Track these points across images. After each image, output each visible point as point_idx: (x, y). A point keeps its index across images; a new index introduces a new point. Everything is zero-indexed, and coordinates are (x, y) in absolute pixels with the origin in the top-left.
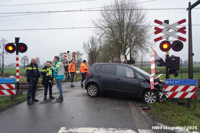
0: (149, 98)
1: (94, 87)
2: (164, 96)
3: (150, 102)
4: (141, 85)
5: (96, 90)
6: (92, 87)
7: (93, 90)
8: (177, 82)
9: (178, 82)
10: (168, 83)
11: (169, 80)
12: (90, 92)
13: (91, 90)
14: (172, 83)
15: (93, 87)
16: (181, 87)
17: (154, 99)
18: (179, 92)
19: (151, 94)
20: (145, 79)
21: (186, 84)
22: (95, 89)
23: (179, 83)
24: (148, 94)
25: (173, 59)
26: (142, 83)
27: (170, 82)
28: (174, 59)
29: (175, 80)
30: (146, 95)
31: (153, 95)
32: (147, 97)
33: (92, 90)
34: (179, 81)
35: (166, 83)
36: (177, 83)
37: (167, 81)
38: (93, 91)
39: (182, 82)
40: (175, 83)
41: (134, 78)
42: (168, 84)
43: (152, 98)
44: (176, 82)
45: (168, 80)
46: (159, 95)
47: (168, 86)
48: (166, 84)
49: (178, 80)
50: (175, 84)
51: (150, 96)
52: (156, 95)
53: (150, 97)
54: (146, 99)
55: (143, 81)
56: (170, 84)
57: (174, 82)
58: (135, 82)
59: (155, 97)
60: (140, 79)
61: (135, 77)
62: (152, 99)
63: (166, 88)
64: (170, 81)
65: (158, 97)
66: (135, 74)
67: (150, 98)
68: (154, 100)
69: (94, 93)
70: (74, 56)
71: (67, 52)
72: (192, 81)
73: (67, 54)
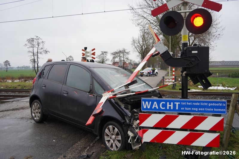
0: (111, 138)
3: (112, 146)
8: (172, 106)
9: (175, 106)
10: (149, 107)
11: (153, 102)
14: (160, 109)
18: (177, 130)
19: (113, 129)
21: (195, 111)
22: (39, 108)
23: (177, 108)
25: (193, 52)
27: (154, 106)
28: (196, 52)
29: (166, 101)
30: (107, 131)
31: (118, 134)
32: (107, 135)
33: (37, 111)
34: (177, 103)
35: (145, 107)
36: (172, 108)
37: (147, 103)
39: (184, 106)
40: (168, 108)
41: (89, 92)
42: (149, 109)
43: (115, 138)
44: (168, 106)
45: (149, 101)
47: (149, 116)
48: (144, 109)
49: (174, 101)
50: (166, 110)
51: (112, 134)
52: (123, 134)
54: (106, 138)
56: (153, 109)
57: (164, 106)
59: (120, 138)
60: (97, 95)
62: (115, 142)
63: (144, 118)
64: (155, 103)
68: (119, 145)
69: (39, 115)
70: (94, 54)
71: (84, 49)
72: (214, 104)
73: (85, 51)
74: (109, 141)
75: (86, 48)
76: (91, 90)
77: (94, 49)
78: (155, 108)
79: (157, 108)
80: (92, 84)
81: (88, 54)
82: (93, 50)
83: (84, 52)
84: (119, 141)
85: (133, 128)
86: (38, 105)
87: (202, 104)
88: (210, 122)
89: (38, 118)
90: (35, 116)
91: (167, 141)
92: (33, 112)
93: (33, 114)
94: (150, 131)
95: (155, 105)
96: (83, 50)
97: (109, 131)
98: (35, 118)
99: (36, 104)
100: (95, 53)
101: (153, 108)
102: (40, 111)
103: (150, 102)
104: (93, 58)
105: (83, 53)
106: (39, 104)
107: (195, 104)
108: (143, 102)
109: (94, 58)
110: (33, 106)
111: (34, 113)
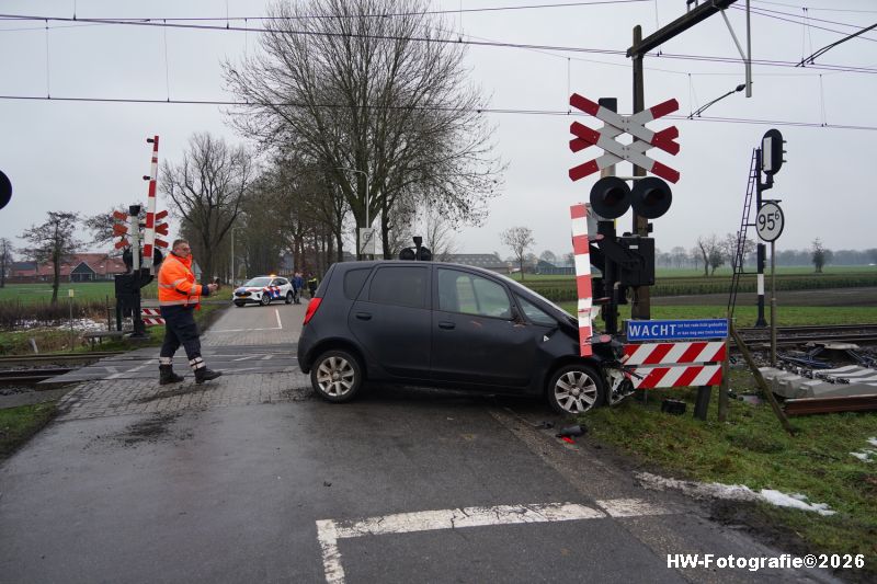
0: (570, 394)
1: (344, 362)
2: (627, 383)
3: (574, 407)
4: (542, 347)
5: (351, 373)
6: (332, 360)
7: (339, 372)
8: (666, 330)
9: (670, 329)
10: (637, 334)
11: (642, 325)
12: (325, 384)
13: (332, 374)
14: (651, 336)
15: (338, 363)
16: (680, 349)
17: (590, 394)
18: (673, 365)
19: (577, 377)
20: (555, 322)
21: (693, 336)
22: (347, 368)
23: (673, 333)
24: (566, 380)
25: (632, 247)
27: (644, 332)
28: (636, 247)
29: (659, 324)
30: (560, 383)
31: (588, 383)
32: (561, 390)
33: (336, 375)
34: (673, 326)
35: (632, 334)
36: (666, 333)
37: (635, 327)
38: (340, 379)
39: (681, 330)
40: (662, 334)
41: (512, 320)
42: (637, 337)
43: (581, 391)
44: (662, 330)
45: (637, 325)
46: (609, 379)
47: (637, 348)
48: (630, 337)
49: (669, 323)
50: (659, 336)
51: (574, 387)
52: (600, 382)
53: (576, 391)
54: (559, 397)
55: (549, 330)
56: (643, 337)
57: (657, 330)
58: (518, 333)
59: (593, 388)
60: (535, 324)
61: (517, 317)
62: (582, 397)
63: (631, 351)
64: (646, 327)
65: (604, 386)
66: (515, 306)
67: (573, 395)
68: (591, 401)
70: (162, 229)
72: (714, 325)
73: (132, 218)
74: (564, 401)
75: (136, 209)
77: (164, 214)
78: (646, 334)
79: (648, 334)
82: (159, 217)
87: (701, 325)
88: (711, 349)
89: (345, 393)
91: (660, 385)
94: (640, 369)
97: (566, 382)
98: (332, 394)
100: (165, 225)
101: (643, 335)
103: (640, 327)
104: (158, 242)
106: (346, 358)
107: (693, 325)
108: (630, 327)
109: (166, 245)
110: (322, 365)
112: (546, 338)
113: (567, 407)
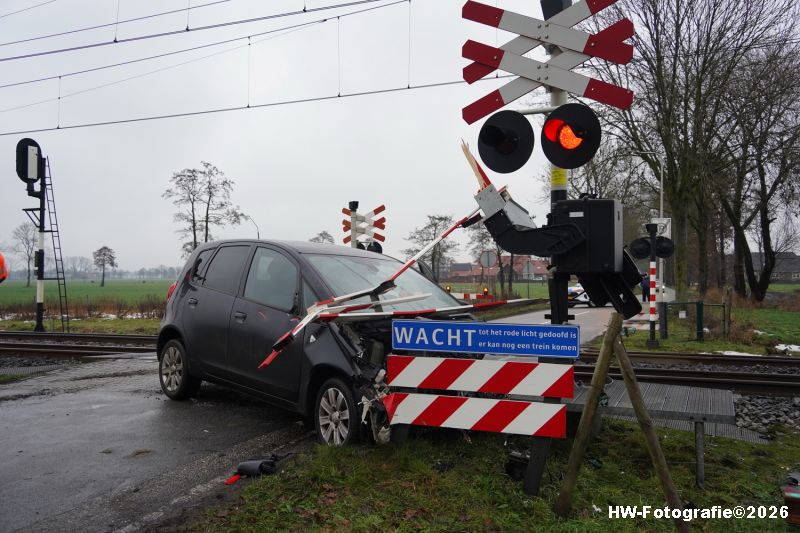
0: (331, 419)
3: (332, 437)
7: (175, 364)
8: (458, 337)
9: (464, 337)
10: (408, 341)
11: (417, 328)
14: (431, 346)
15: (175, 353)
18: (471, 395)
19: (336, 396)
22: (179, 360)
23: (470, 344)
24: (328, 399)
25: (573, 215)
26: (312, 337)
27: (419, 338)
28: (580, 214)
29: (446, 327)
30: (323, 403)
31: (343, 406)
32: (324, 413)
33: (173, 367)
34: (470, 332)
35: (400, 341)
36: (458, 343)
37: (404, 330)
38: (174, 372)
39: (485, 338)
40: (450, 343)
41: (291, 312)
42: (408, 346)
43: (339, 417)
44: (450, 337)
45: (408, 326)
46: (360, 404)
48: (397, 344)
49: (462, 328)
50: (446, 345)
51: (334, 410)
52: (352, 405)
53: (335, 416)
54: (322, 421)
55: (317, 327)
56: (416, 346)
57: (442, 337)
59: (347, 415)
64: (422, 330)
67: (333, 421)
68: (345, 434)
69: (177, 378)
70: (380, 224)
71: (348, 207)
72: (550, 335)
73: (352, 213)
74: (326, 426)
75: (354, 205)
76: (295, 308)
77: (382, 208)
78: (422, 342)
79: (427, 342)
80: (299, 294)
81: (363, 225)
82: (377, 211)
83: (348, 218)
84: (345, 422)
85: (375, 390)
86: (178, 352)
87: (524, 334)
88: (545, 376)
89: (176, 388)
90: (170, 383)
92: (164, 372)
93: (165, 378)
94: (411, 397)
95: (422, 336)
96: (345, 211)
97: (329, 402)
98: (169, 389)
99: (171, 349)
100: (383, 220)
101: (417, 342)
102: (180, 367)
103: (412, 329)
104: (376, 236)
105: (345, 222)
106: (179, 349)
107: (509, 333)
108: (396, 329)
109: (382, 239)
110: (166, 355)
111: (167, 375)
112: (313, 338)
113: (325, 435)
